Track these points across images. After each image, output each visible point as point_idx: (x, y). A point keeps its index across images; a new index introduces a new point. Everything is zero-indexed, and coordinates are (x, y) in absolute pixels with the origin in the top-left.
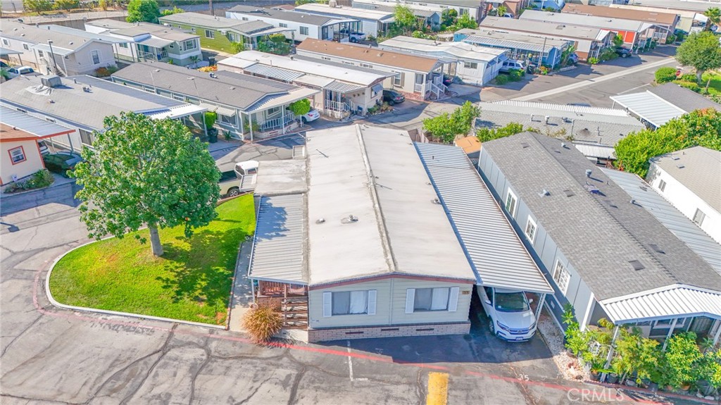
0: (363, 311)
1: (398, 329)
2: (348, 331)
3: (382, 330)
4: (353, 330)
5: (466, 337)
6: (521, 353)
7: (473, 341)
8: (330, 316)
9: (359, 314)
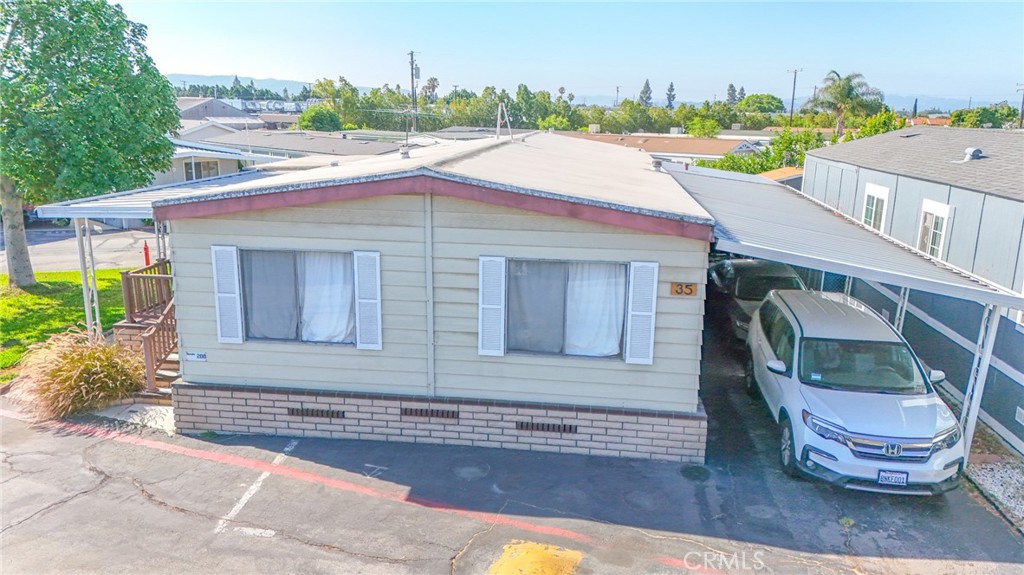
0: (340, 339)
1: (455, 415)
2: (295, 402)
3: (405, 412)
4: (310, 403)
5: (690, 471)
6: (901, 534)
7: (712, 483)
8: (240, 340)
9: (329, 343)
